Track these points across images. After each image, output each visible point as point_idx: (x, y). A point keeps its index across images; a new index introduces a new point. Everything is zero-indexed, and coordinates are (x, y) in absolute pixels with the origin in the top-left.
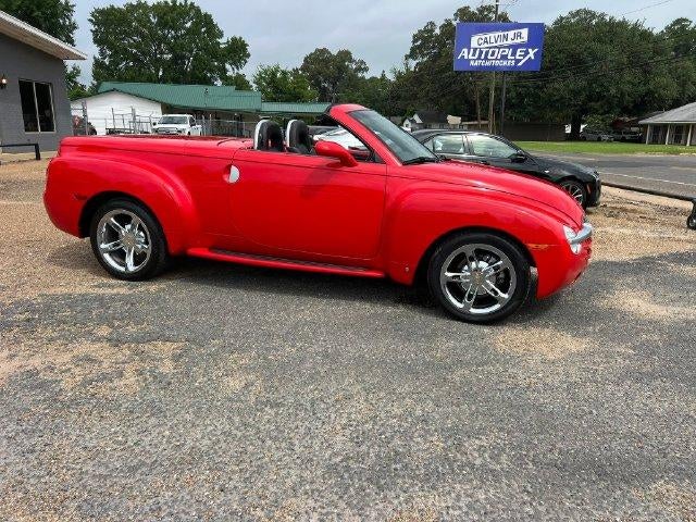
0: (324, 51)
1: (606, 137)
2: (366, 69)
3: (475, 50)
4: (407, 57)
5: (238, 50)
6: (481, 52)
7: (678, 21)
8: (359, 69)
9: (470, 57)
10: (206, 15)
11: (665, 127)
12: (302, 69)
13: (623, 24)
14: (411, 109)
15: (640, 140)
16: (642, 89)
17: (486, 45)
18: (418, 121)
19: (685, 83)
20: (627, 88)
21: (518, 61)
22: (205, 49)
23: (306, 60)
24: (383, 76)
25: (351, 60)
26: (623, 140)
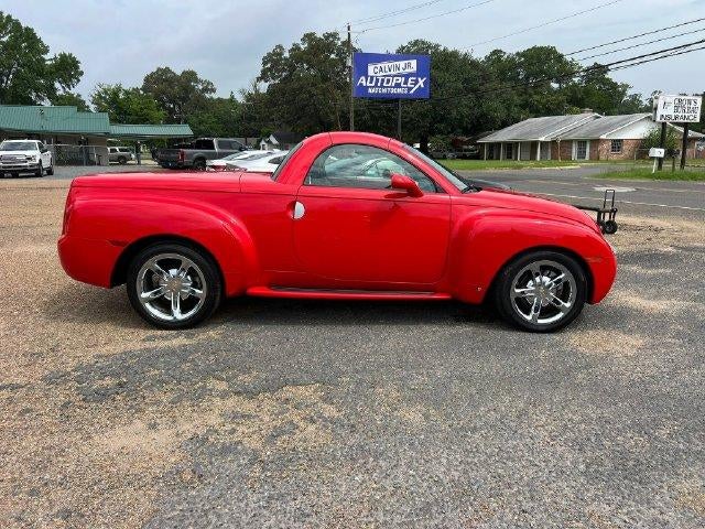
0: (167, 70)
1: (450, 155)
2: (213, 91)
3: (372, 77)
4: (259, 79)
5: (68, 68)
6: (377, 80)
7: (496, 52)
8: (206, 90)
9: (368, 84)
10: (27, 29)
11: (499, 144)
12: (143, 89)
13: (455, 54)
14: (264, 130)
15: (478, 157)
16: (476, 110)
17: (381, 74)
18: (274, 141)
19: (509, 105)
20: (466, 111)
21: (410, 89)
22: (28, 65)
23: (147, 80)
24: (233, 97)
25: (197, 81)
26: (464, 157)
